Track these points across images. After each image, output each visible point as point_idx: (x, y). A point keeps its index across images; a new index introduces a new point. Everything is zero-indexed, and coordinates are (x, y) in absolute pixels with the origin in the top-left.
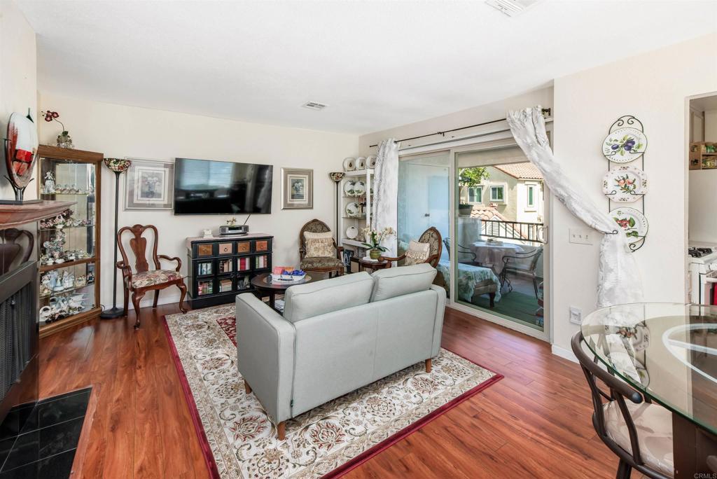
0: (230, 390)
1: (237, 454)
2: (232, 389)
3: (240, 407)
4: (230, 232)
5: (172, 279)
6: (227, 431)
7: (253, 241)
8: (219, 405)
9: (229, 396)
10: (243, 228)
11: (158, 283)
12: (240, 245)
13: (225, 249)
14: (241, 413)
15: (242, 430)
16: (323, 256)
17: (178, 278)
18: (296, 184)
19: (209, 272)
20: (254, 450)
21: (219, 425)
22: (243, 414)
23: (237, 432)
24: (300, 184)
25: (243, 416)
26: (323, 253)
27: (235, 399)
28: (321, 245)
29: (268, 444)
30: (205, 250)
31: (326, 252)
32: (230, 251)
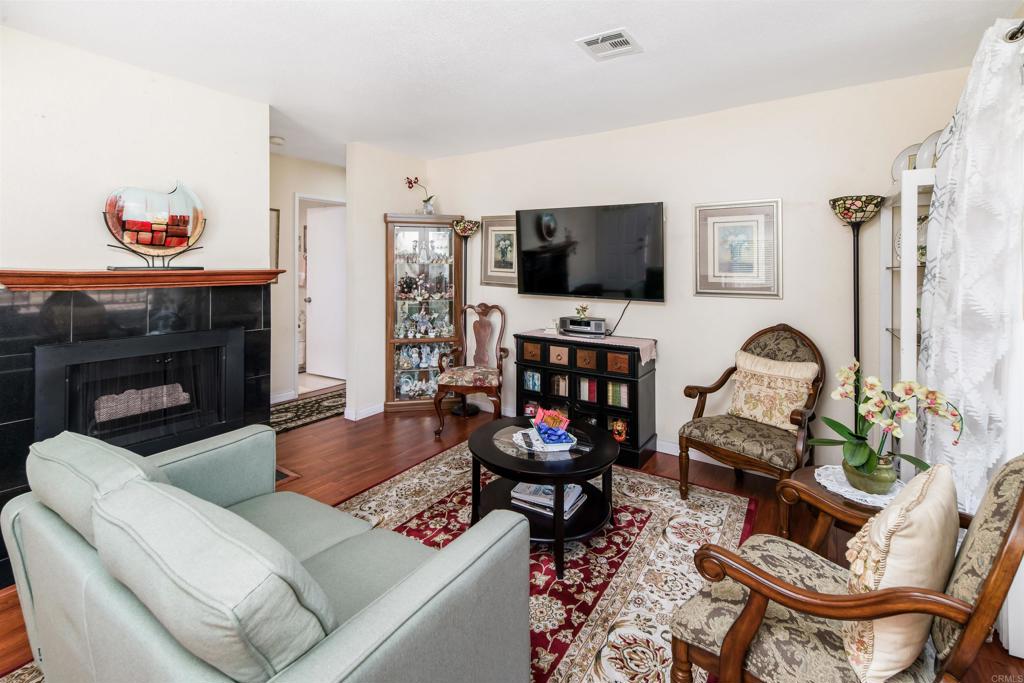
4: (571, 327)
5: (478, 383)
7: (602, 351)
10: (592, 323)
11: (459, 384)
12: (580, 354)
13: (559, 356)
16: (766, 421)
17: (487, 385)
18: (731, 238)
19: (538, 388)
24: (742, 237)
26: (769, 412)
28: (765, 391)
30: (533, 351)
31: (776, 413)
32: (565, 361)
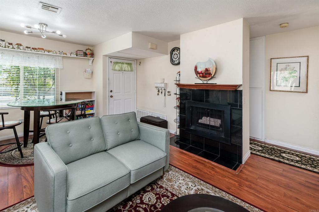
2: (172, 178)
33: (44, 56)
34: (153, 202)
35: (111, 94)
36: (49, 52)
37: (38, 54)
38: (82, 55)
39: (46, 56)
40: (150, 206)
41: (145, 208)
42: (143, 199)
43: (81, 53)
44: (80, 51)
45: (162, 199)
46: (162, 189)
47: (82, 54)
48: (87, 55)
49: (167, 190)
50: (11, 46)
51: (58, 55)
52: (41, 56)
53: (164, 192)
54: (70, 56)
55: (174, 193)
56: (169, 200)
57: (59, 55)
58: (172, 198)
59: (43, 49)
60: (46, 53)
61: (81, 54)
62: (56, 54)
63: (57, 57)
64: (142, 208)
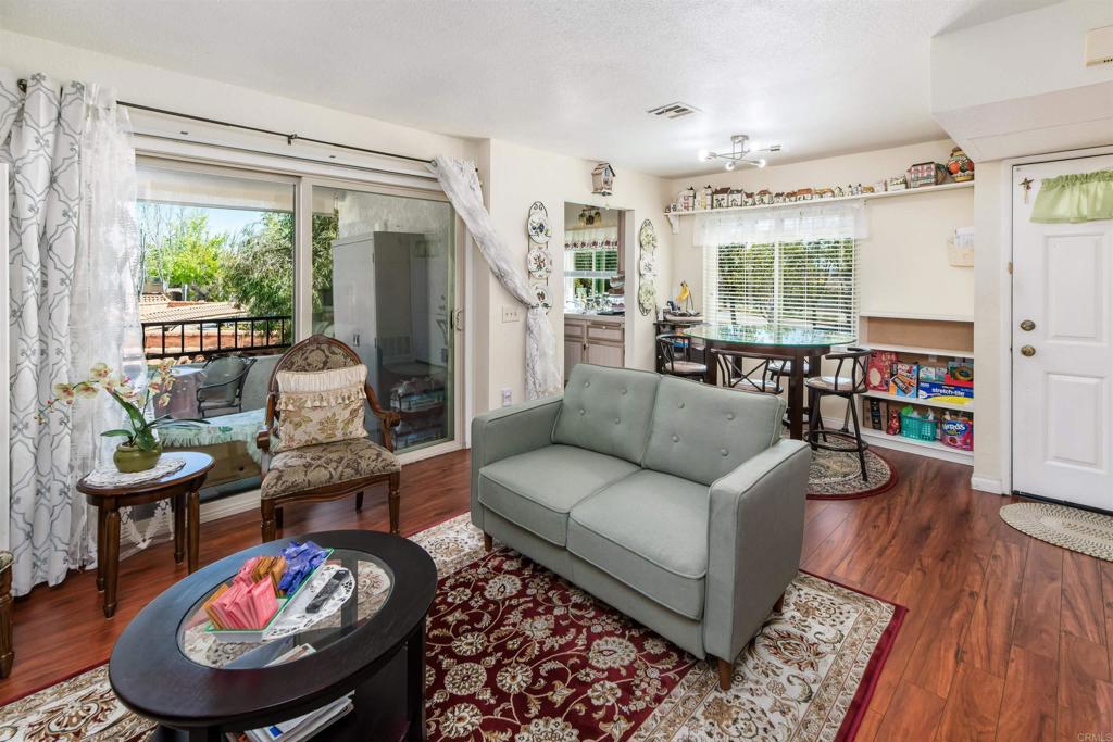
0: (740, 724)
1: (839, 642)
2: (735, 721)
3: (768, 680)
6: (823, 670)
8: (789, 716)
9: (759, 714)
14: (778, 672)
15: (805, 654)
20: (816, 627)
21: (826, 687)
22: (778, 668)
23: (812, 658)
25: (780, 665)
27: (755, 699)
29: (797, 619)
33: (814, 209)
34: (598, 661)
35: (1024, 338)
36: (821, 194)
37: (798, 206)
38: (929, 181)
39: (819, 208)
40: (584, 654)
41: (576, 645)
42: (606, 638)
43: (925, 175)
44: (919, 168)
45: (614, 685)
46: (657, 684)
47: (928, 177)
48: (951, 173)
49: (658, 699)
50: (750, 200)
51: (846, 197)
52: (808, 209)
53: (644, 691)
54: (884, 193)
55: (649, 721)
56: (609, 704)
57: (851, 197)
58: (621, 712)
59: (808, 191)
60: (817, 199)
61: (923, 178)
62: (841, 198)
63: (848, 205)
64: (575, 638)
